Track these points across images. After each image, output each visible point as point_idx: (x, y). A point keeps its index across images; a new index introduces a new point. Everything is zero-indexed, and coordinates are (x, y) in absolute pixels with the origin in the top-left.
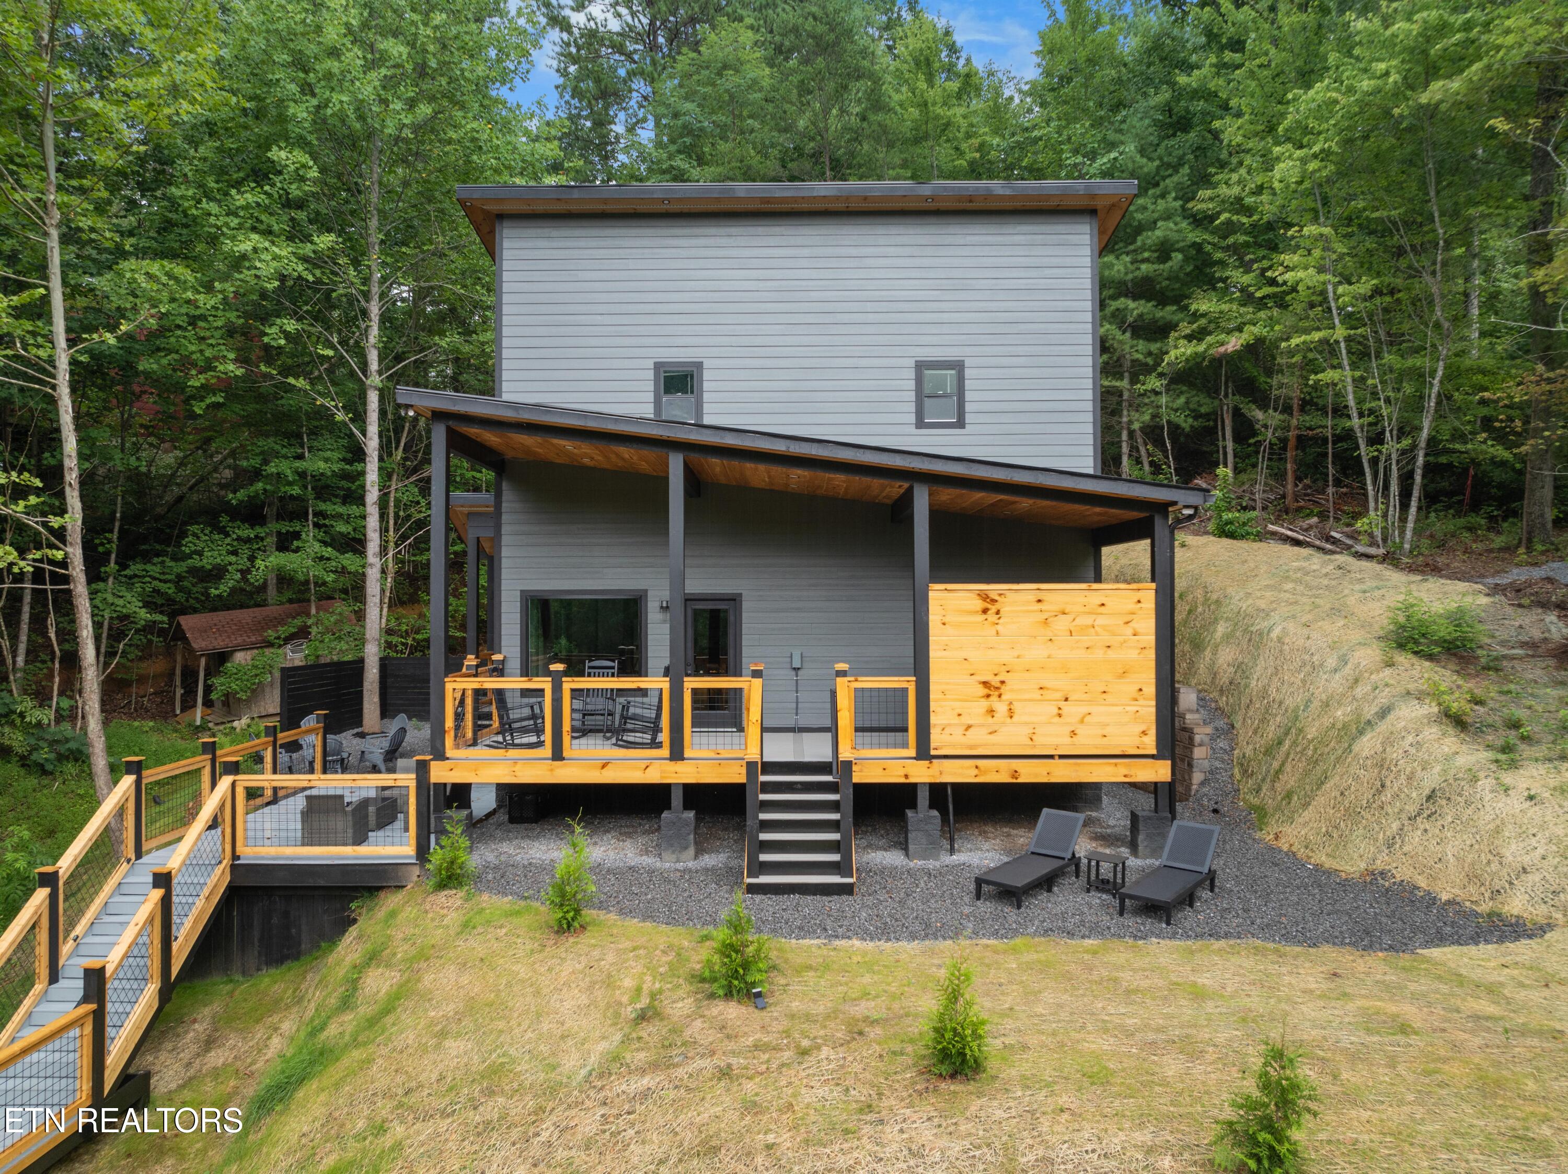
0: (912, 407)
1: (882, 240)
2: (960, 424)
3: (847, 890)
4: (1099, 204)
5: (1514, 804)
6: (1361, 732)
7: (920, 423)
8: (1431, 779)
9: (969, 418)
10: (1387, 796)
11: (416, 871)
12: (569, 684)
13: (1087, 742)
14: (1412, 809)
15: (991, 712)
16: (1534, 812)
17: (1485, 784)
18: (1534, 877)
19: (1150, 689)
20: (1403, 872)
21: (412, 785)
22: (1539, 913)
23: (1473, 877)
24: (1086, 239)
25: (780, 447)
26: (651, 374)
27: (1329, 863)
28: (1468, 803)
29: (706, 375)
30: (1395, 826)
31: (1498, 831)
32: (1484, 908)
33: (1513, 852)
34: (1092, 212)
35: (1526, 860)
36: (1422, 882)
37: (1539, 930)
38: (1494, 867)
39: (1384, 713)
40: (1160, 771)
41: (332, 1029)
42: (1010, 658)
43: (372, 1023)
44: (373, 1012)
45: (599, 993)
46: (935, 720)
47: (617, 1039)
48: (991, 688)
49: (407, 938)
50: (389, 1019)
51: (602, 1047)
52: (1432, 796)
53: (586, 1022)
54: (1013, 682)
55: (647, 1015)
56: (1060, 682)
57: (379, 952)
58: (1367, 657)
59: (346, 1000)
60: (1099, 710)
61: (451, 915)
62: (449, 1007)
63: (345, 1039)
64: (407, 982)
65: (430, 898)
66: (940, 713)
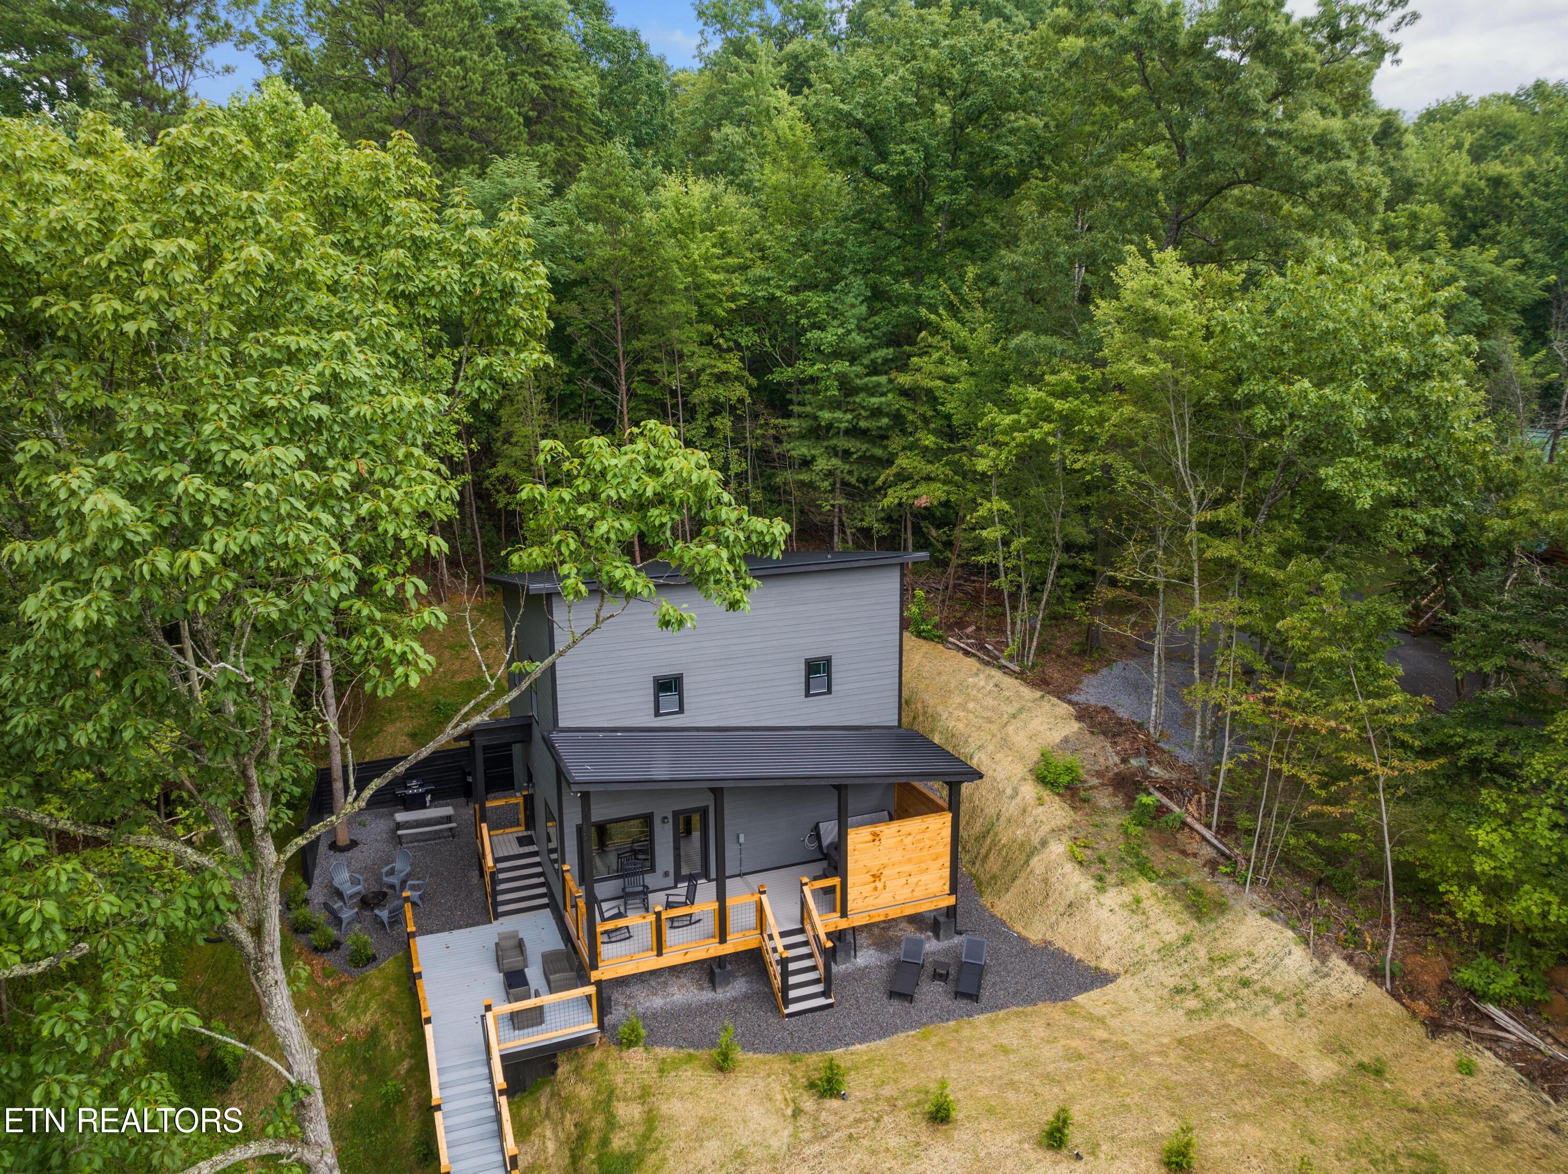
0: (802, 688)
2: (829, 691)
3: (830, 1007)
6: (1033, 854)
7: (808, 695)
8: (1070, 896)
9: (834, 688)
10: (1050, 901)
11: (599, 1037)
12: (665, 915)
13: (918, 894)
14: (1061, 910)
15: (876, 888)
17: (1093, 900)
18: (1112, 952)
19: (948, 864)
20: (1059, 943)
21: (594, 993)
22: (1113, 969)
23: (1088, 949)
24: (897, 578)
26: (650, 684)
27: (1023, 933)
28: (1086, 911)
29: (685, 680)
30: (1054, 917)
31: (1098, 927)
32: (1093, 964)
33: (1104, 938)
34: (902, 564)
35: (1109, 943)
36: (1067, 949)
37: (1117, 977)
38: (1097, 945)
39: (1043, 843)
40: (951, 901)
41: (618, 1142)
42: (885, 861)
43: (646, 1137)
44: (641, 1130)
45: (768, 1105)
46: (850, 897)
47: (791, 1128)
48: (876, 877)
49: (626, 1081)
50: (657, 1134)
51: (786, 1133)
52: (1070, 905)
53: (771, 1122)
54: (886, 872)
55: (797, 1113)
56: (907, 868)
57: (612, 1092)
58: (1029, 790)
59: (611, 1123)
60: (925, 878)
61: (645, 1064)
62: (692, 1124)
63: (634, 1148)
64: (650, 1111)
65: (624, 1054)
66: (852, 894)
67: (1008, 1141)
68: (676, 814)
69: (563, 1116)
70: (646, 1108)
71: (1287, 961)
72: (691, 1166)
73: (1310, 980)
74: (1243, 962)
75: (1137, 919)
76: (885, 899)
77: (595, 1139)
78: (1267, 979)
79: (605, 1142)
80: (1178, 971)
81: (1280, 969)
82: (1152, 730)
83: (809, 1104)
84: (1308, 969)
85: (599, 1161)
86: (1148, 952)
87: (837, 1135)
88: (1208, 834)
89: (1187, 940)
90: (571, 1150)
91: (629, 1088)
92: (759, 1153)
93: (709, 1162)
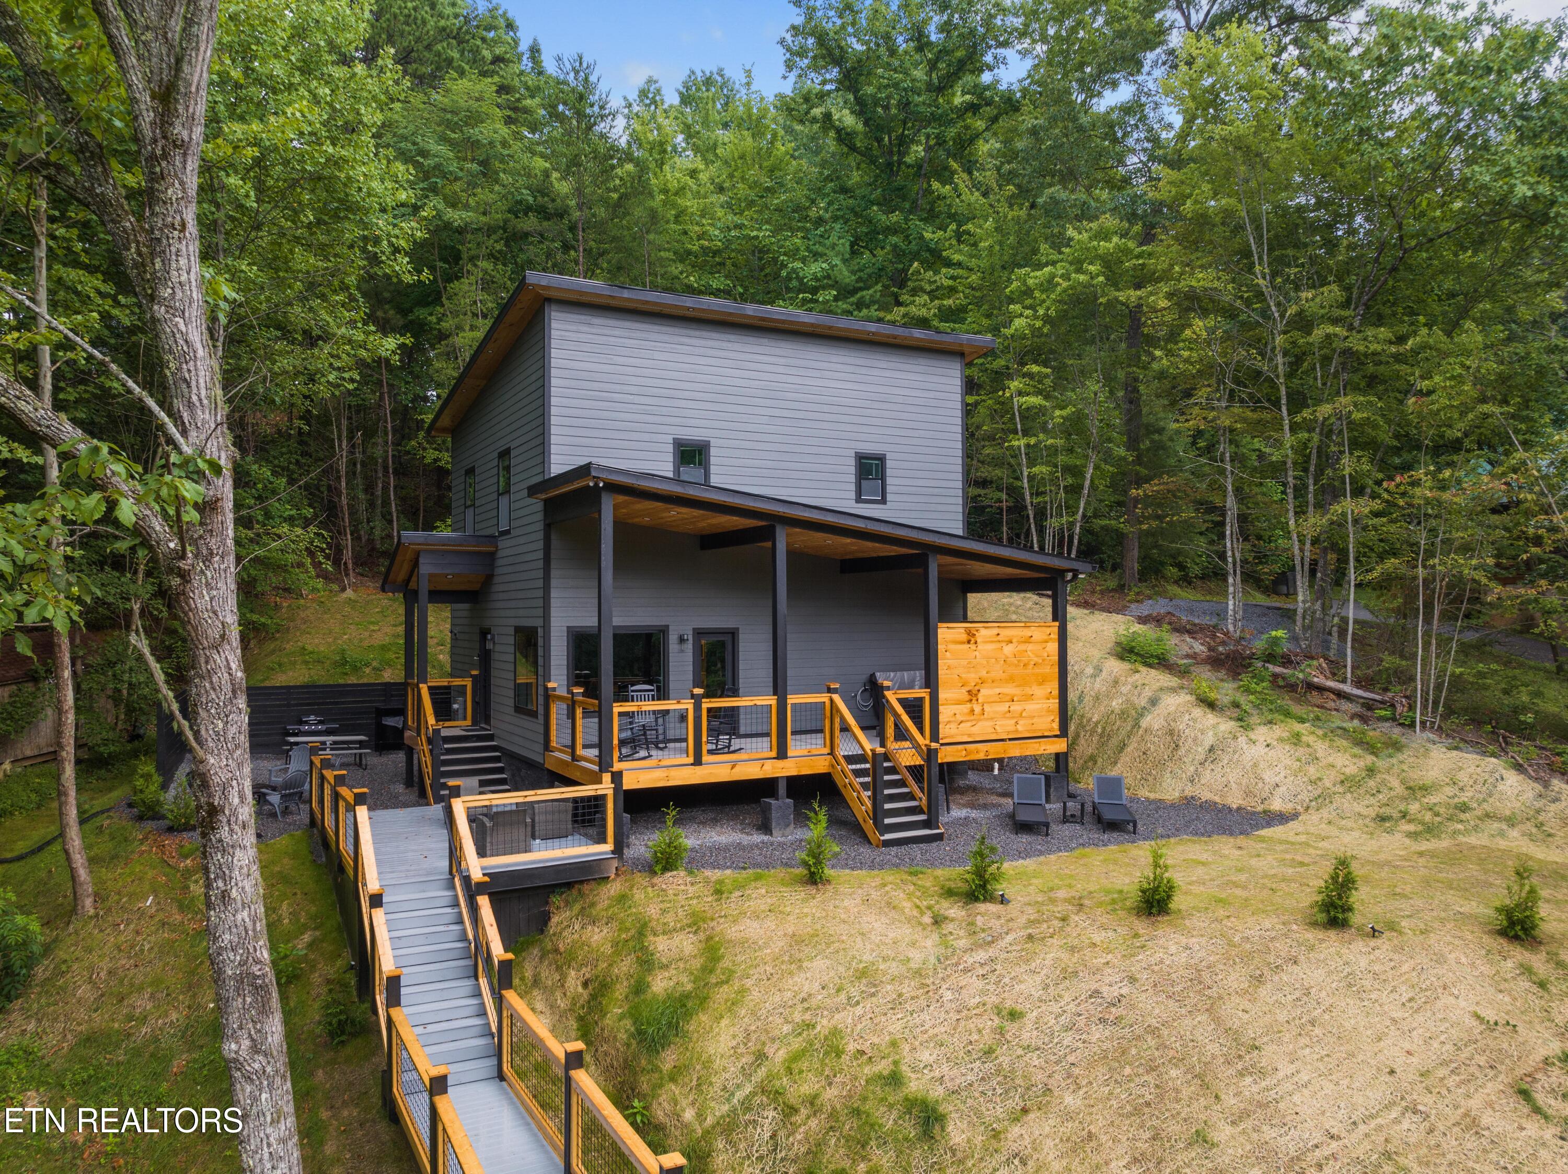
0: (853, 487)
1: (834, 359)
2: (883, 501)
3: (940, 837)
4: (967, 350)
5: (1259, 750)
6: (1142, 715)
7: (859, 500)
8: (1209, 740)
9: (889, 497)
10: (1182, 751)
11: (615, 863)
12: (706, 704)
13: (1023, 729)
14: (1201, 757)
15: (972, 711)
16: (1272, 753)
17: (1242, 740)
18: (1283, 789)
19: (1056, 692)
20: (1206, 795)
21: (610, 792)
22: (1288, 807)
23: (1248, 793)
24: (958, 373)
25: (860, 524)
26: (670, 448)
27: (1152, 796)
28: (1235, 752)
29: (713, 451)
30: (1192, 769)
31: (1255, 765)
32: (1260, 808)
33: (1269, 777)
34: (962, 355)
35: (1277, 779)
36: (1217, 799)
37: (1295, 816)
38: (1260, 785)
39: (1154, 702)
40: (1060, 746)
41: (659, 984)
42: (983, 673)
43: (708, 970)
44: (697, 964)
45: (893, 914)
46: (942, 718)
47: (935, 937)
48: (973, 695)
49: (664, 911)
50: (726, 963)
51: (929, 943)
52: (1211, 749)
53: (905, 932)
54: (985, 692)
55: (937, 921)
56: (1009, 690)
57: (645, 925)
58: (1115, 666)
59: (647, 963)
60: (1031, 707)
61: (691, 889)
62: (779, 945)
63: (689, 987)
64: (709, 938)
65: (656, 880)
66: (945, 712)
67: (1267, 924)
68: (699, 633)
69: (563, 977)
70: (702, 936)
71: (1501, 787)
72: (789, 994)
73: (1539, 804)
74: (1449, 791)
75: (1301, 751)
76: (982, 730)
77: (620, 990)
78: (1485, 805)
79: (639, 988)
80: (1372, 801)
81: (1497, 796)
82: (1231, 628)
83: (954, 911)
84: (1530, 795)
85: (634, 1014)
86: (1328, 785)
87: (1009, 938)
88: (1347, 688)
89: (1371, 771)
90: (581, 1019)
91: (669, 918)
92: (894, 968)
93: (816, 986)
